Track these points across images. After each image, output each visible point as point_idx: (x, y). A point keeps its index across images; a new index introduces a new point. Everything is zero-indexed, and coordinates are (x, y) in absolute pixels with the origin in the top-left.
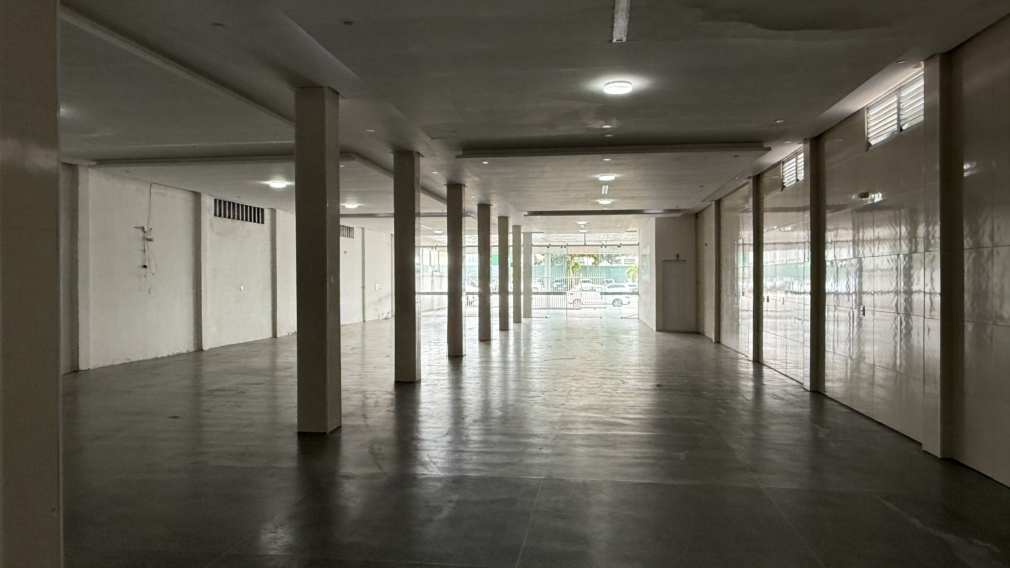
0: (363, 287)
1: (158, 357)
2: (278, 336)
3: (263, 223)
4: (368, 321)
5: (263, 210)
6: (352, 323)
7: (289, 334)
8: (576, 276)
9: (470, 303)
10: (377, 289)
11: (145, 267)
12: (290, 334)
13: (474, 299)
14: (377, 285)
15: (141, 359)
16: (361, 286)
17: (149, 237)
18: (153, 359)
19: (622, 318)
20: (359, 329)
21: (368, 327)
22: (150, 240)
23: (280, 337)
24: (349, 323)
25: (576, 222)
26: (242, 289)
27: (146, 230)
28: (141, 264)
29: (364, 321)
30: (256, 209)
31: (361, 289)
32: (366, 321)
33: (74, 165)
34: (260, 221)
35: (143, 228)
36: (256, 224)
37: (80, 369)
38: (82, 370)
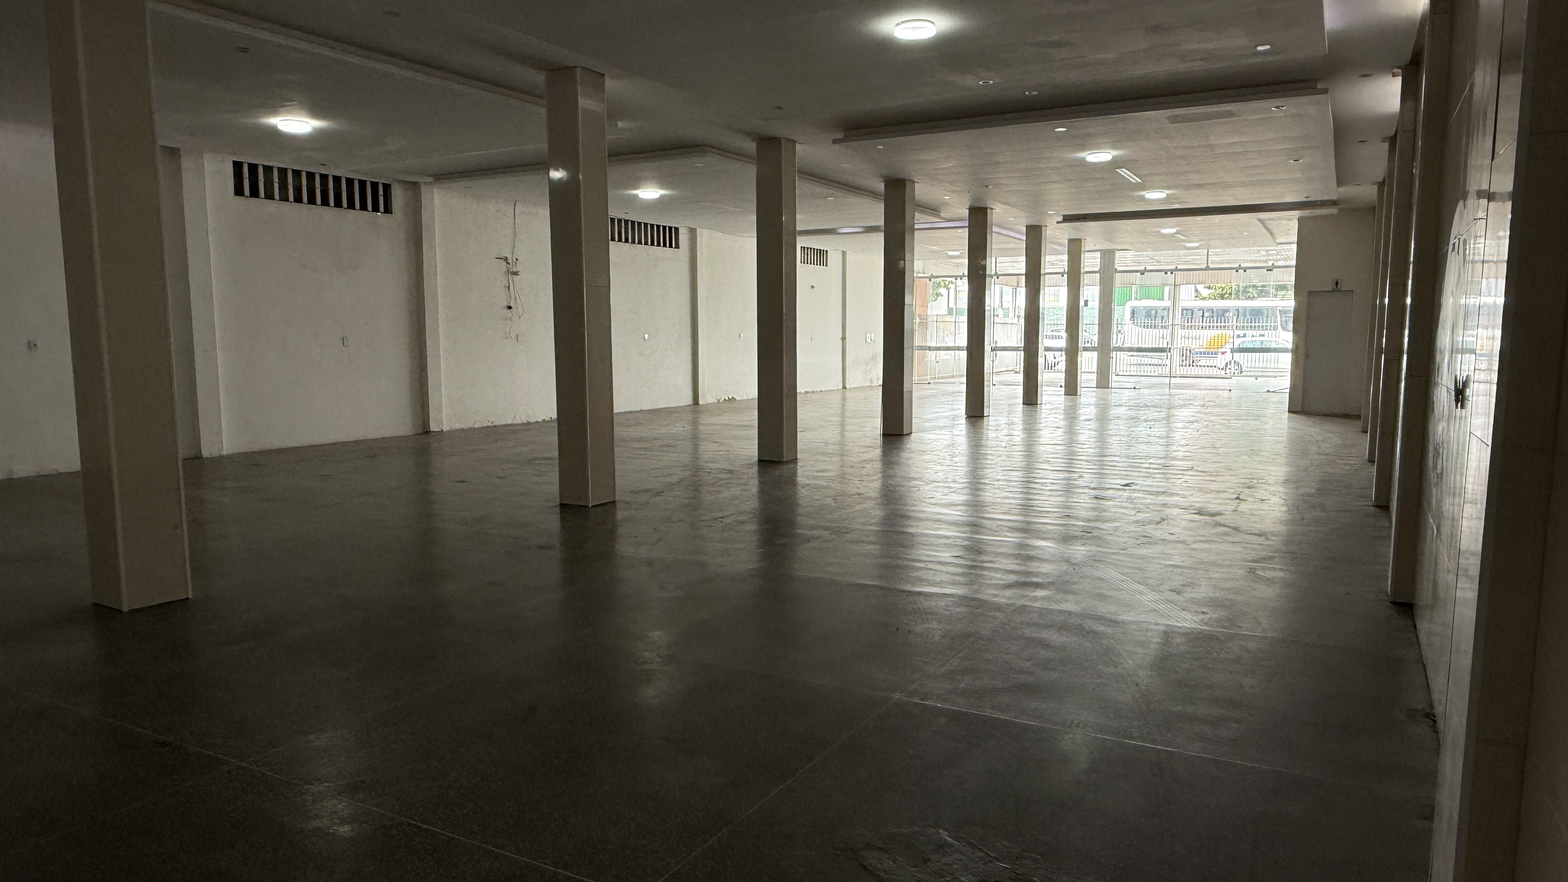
0: (843, 339)
1: (531, 421)
2: (701, 403)
3: (677, 247)
4: (850, 388)
5: (677, 229)
6: (823, 390)
7: (719, 401)
9: (1051, 367)
10: (869, 340)
11: (510, 308)
12: (721, 401)
13: (1056, 361)
14: (868, 335)
15: (509, 423)
16: (841, 336)
17: (515, 270)
18: (523, 424)
19: (1268, 391)
20: (836, 399)
21: (848, 394)
22: (516, 274)
23: (703, 405)
24: (818, 390)
25: (1159, 229)
26: (646, 338)
27: (510, 261)
28: (506, 304)
29: (844, 388)
30: (667, 228)
31: (841, 342)
32: (848, 387)
33: (417, 182)
34: (674, 246)
35: (506, 259)
36: (667, 249)
37: (432, 430)
38: (434, 432)
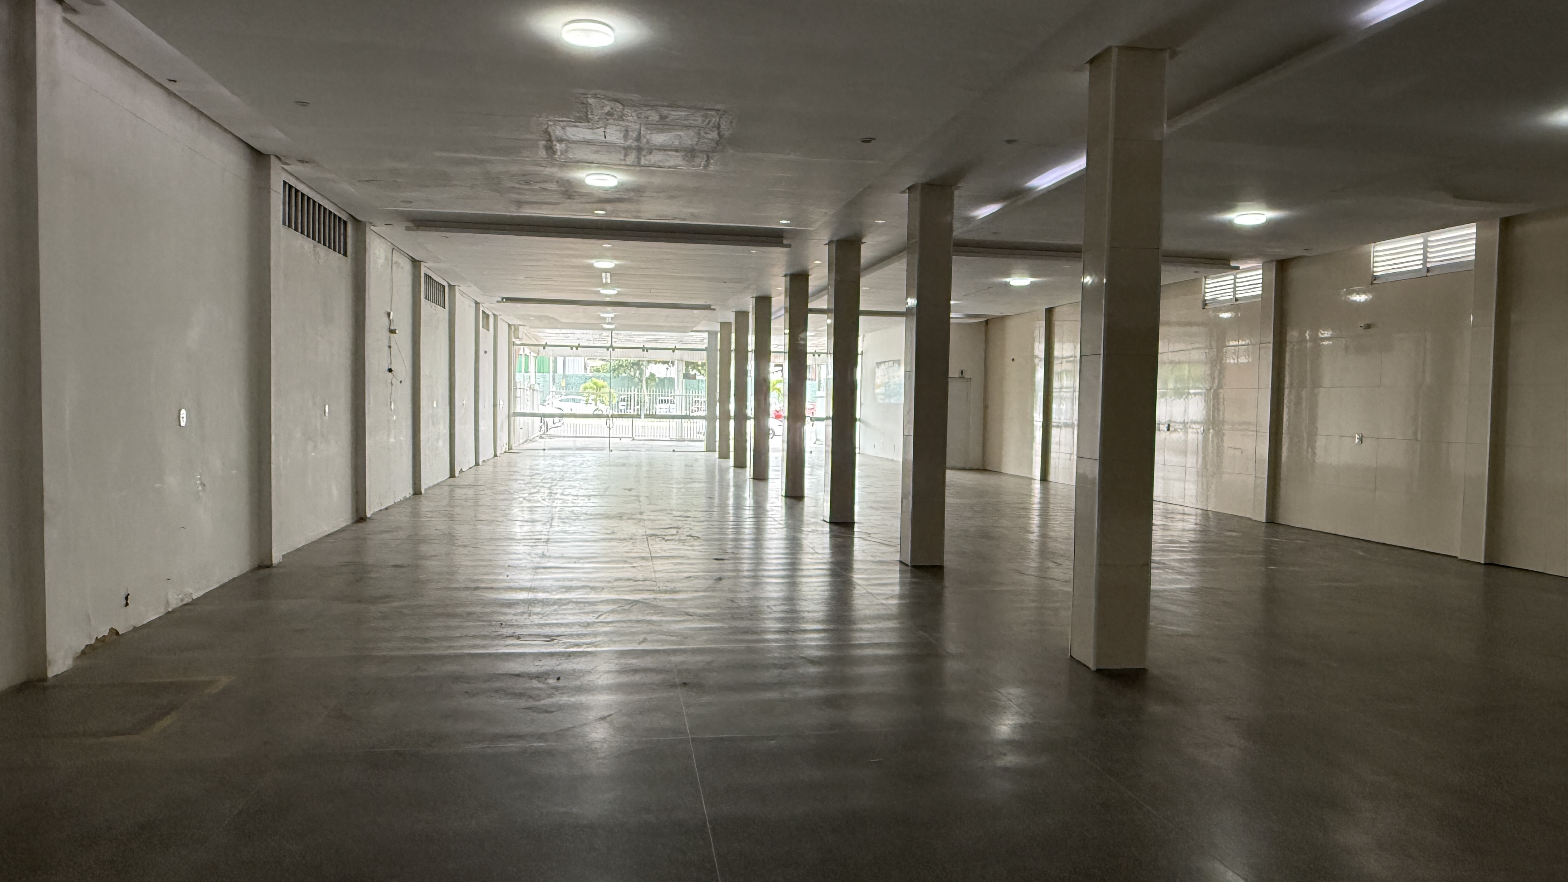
0: (495, 406)
8: (650, 392)
11: (391, 371)
17: (393, 328)
22: (394, 331)
27: (391, 317)
35: (389, 315)
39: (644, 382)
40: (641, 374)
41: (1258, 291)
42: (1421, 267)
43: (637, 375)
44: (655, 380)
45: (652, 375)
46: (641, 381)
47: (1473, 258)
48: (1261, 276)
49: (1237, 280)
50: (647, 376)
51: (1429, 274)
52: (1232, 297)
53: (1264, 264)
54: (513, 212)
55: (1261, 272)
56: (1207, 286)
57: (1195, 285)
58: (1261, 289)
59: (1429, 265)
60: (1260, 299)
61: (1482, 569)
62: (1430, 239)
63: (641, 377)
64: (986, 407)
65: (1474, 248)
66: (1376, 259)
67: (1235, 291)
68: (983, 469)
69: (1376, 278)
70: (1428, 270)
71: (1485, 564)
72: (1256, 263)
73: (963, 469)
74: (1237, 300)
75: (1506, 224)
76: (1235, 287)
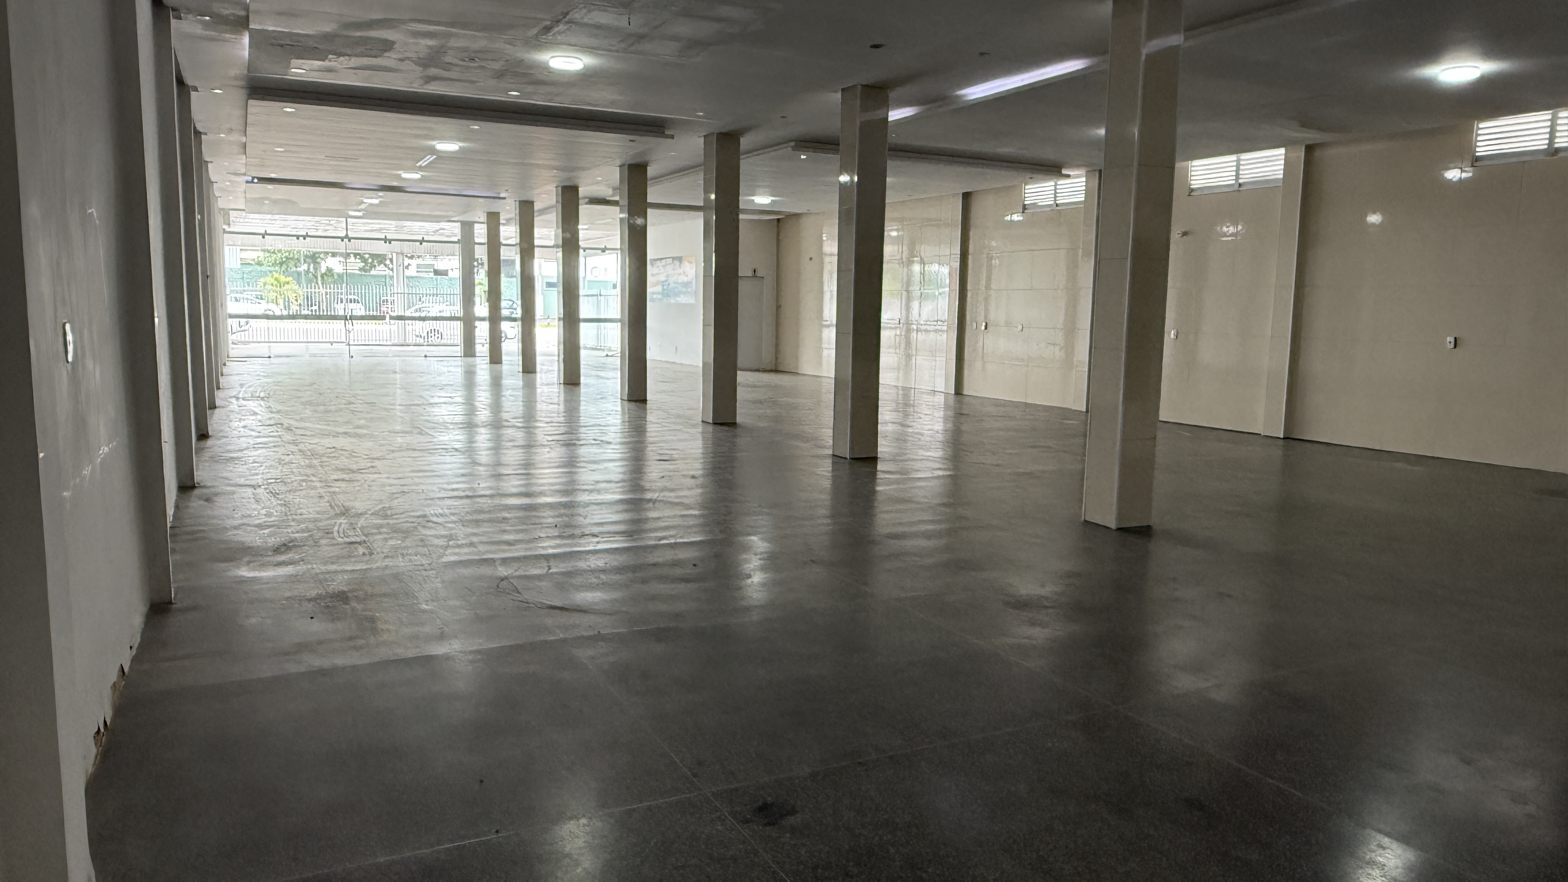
39: (319, 278)
40: (315, 269)
41: (1082, 197)
42: (1233, 182)
43: (312, 270)
44: (333, 275)
45: (329, 270)
46: (316, 278)
47: (1281, 176)
48: (1084, 184)
49: (1058, 187)
50: (323, 270)
51: (1240, 189)
52: (1052, 202)
53: (1087, 172)
54: (415, 88)
55: (1084, 179)
56: (1026, 191)
57: (1015, 190)
58: (1084, 195)
59: (1241, 181)
60: (1083, 206)
61: (1281, 442)
62: (1242, 157)
63: (316, 272)
64: (778, 307)
65: (1282, 167)
66: (1193, 173)
67: (1055, 197)
68: (776, 371)
69: (1192, 190)
70: (1240, 185)
71: (1284, 438)
72: (1081, 172)
73: (758, 370)
74: (1057, 205)
75: (1310, 149)
76: (1056, 193)
